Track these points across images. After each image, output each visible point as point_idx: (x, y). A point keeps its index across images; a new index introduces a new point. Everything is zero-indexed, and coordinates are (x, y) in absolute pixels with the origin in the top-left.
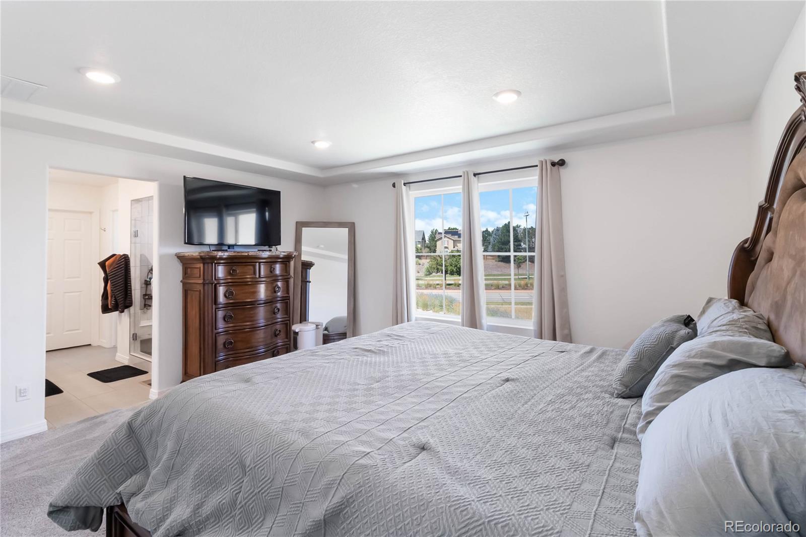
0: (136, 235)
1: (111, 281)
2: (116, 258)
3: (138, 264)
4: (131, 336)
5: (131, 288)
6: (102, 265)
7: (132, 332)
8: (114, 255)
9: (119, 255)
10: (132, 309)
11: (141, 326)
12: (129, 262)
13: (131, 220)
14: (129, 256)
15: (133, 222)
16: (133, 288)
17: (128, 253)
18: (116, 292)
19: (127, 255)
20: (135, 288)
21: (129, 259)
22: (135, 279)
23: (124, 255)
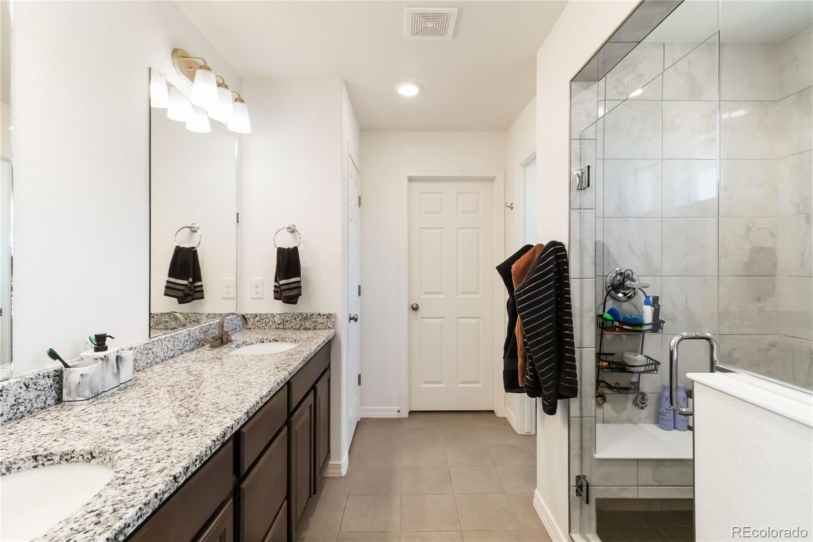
0: (584, 182)
1: (522, 318)
2: (534, 253)
3: (589, 271)
4: (573, 483)
5: (572, 344)
6: (505, 270)
7: (576, 472)
8: (527, 248)
9: (540, 245)
10: (574, 403)
11: (597, 456)
12: (567, 264)
13: (571, 139)
14: (567, 248)
15: (576, 144)
16: (576, 341)
17: (563, 239)
18: (535, 353)
19: (561, 244)
20: (581, 342)
21: (565, 256)
22: (581, 316)
23: (553, 244)
